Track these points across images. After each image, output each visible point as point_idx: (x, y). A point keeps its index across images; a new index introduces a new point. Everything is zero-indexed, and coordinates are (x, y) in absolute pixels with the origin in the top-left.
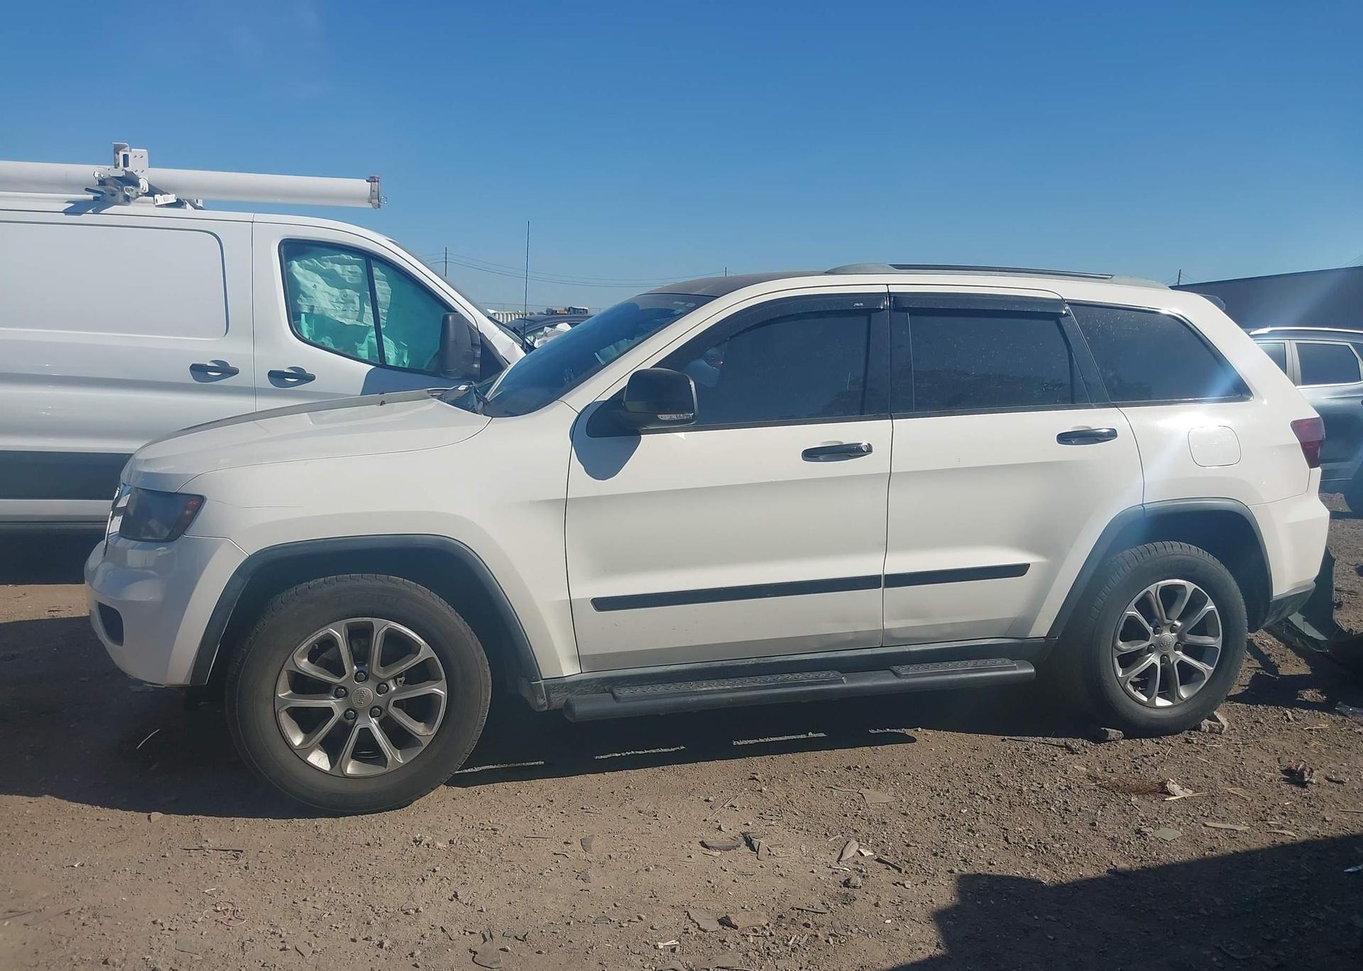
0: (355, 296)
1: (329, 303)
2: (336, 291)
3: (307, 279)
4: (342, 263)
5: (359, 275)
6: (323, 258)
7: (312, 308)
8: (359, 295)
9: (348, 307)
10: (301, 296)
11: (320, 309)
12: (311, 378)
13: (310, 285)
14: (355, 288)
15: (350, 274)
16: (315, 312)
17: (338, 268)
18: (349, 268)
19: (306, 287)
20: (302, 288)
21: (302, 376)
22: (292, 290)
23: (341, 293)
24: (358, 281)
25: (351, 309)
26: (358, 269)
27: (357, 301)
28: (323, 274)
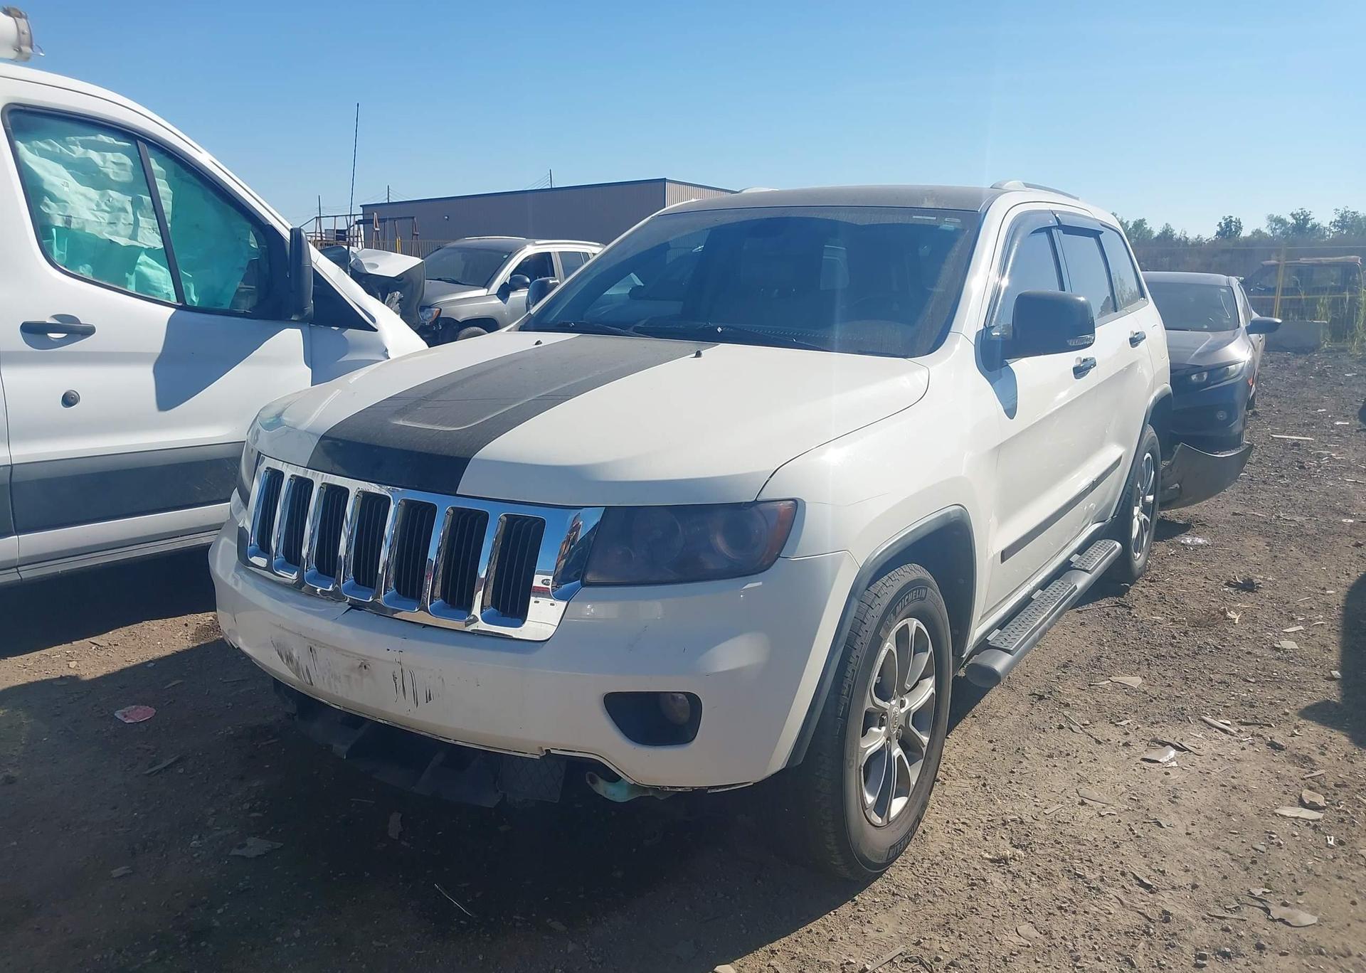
0: (125, 200)
1: (88, 212)
2: (94, 194)
3: (50, 173)
4: (101, 148)
5: (129, 169)
6: (68, 138)
7: (68, 220)
8: (130, 198)
9: (118, 219)
10: (47, 200)
11: (80, 221)
12: (88, 331)
13: (58, 181)
14: (123, 188)
15: (114, 166)
16: (72, 226)
17: (94, 155)
18: (109, 156)
19: (53, 185)
20: (46, 187)
21: (73, 329)
22: (34, 191)
23: (102, 196)
24: (126, 176)
25: (123, 221)
26: (127, 160)
27: (130, 209)
28: (70, 165)
